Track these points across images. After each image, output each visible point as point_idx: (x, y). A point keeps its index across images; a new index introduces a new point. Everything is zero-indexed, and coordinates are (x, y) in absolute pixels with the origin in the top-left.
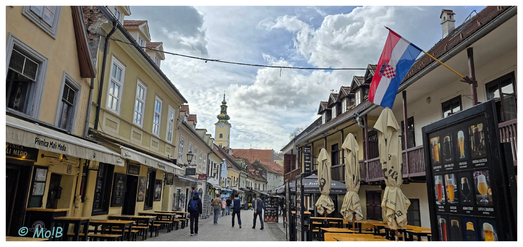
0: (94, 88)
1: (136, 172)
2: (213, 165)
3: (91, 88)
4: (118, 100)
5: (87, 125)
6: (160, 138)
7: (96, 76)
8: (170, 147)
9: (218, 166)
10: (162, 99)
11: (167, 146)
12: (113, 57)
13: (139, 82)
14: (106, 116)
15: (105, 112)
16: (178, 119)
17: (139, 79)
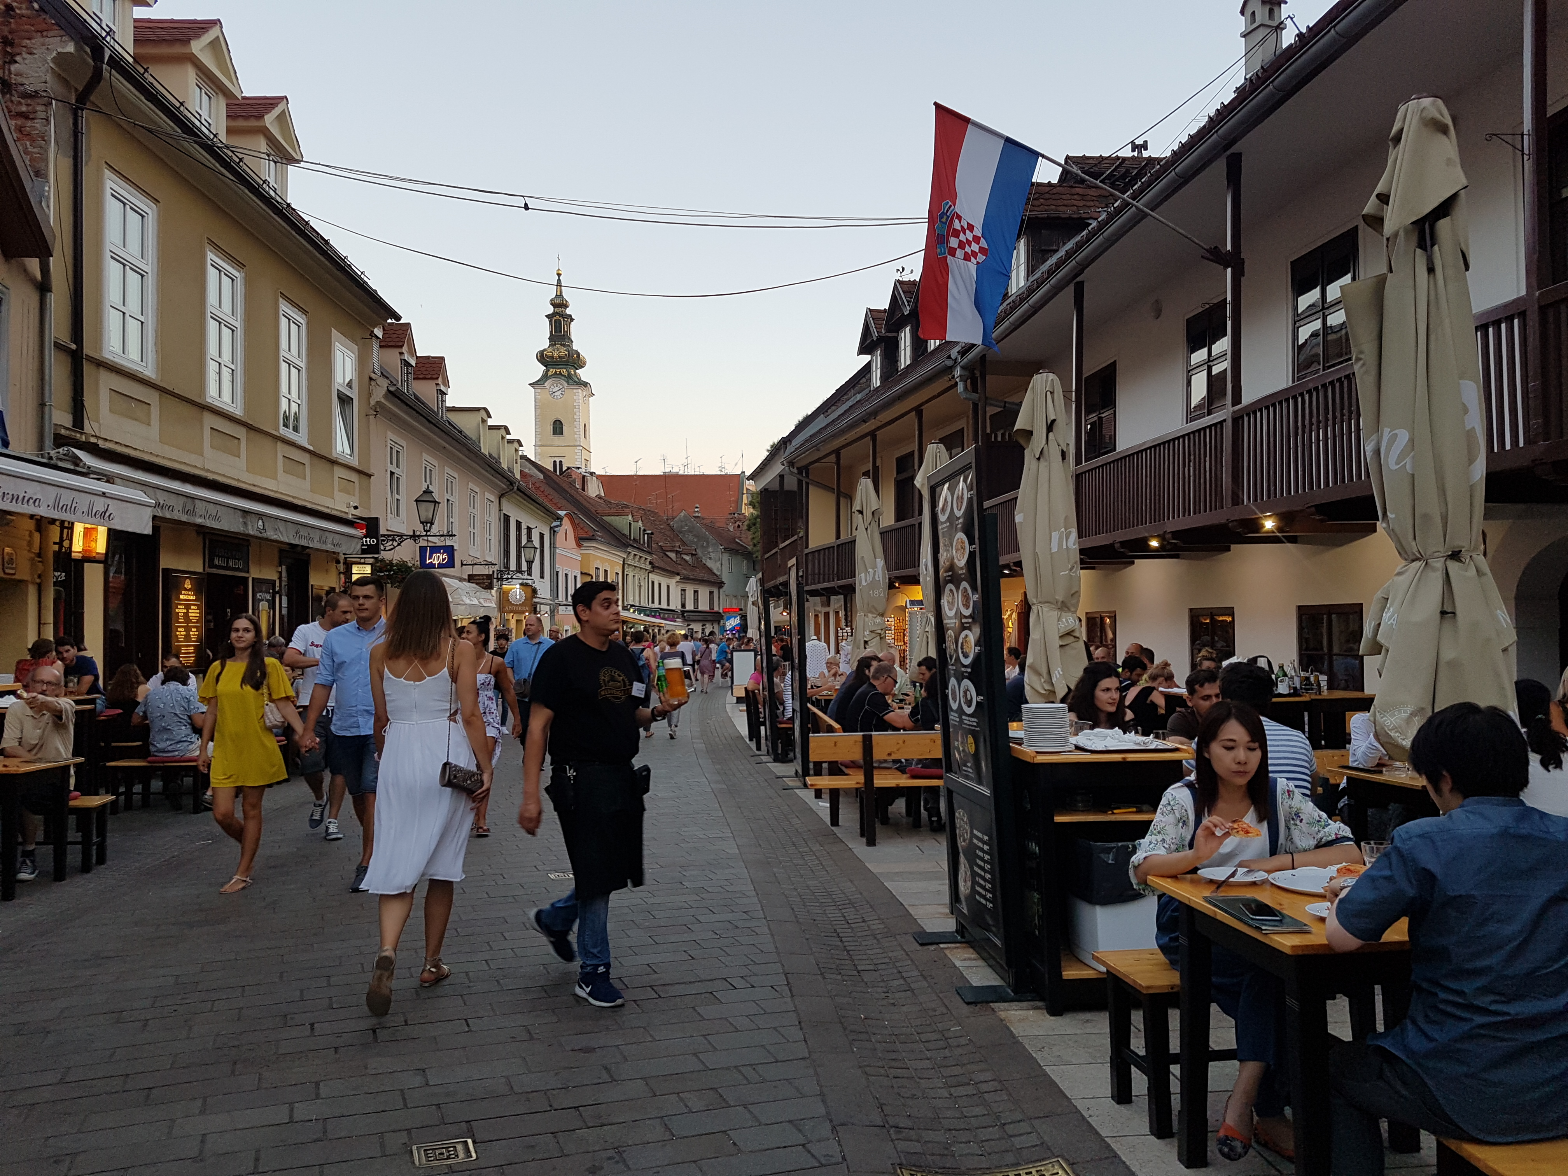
0: (54, 289)
1: (239, 564)
2: (524, 532)
3: (43, 288)
4: (142, 323)
5: (47, 416)
6: (311, 448)
7: (57, 251)
8: (354, 477)
9: (542, 536)
10: (304, 311)
11: (339, 472)
12: (107, 173)
13: (211, 256)
14: (107, 381)
15: (101, 368)
16: (371, 379)
17: (211, 242)
